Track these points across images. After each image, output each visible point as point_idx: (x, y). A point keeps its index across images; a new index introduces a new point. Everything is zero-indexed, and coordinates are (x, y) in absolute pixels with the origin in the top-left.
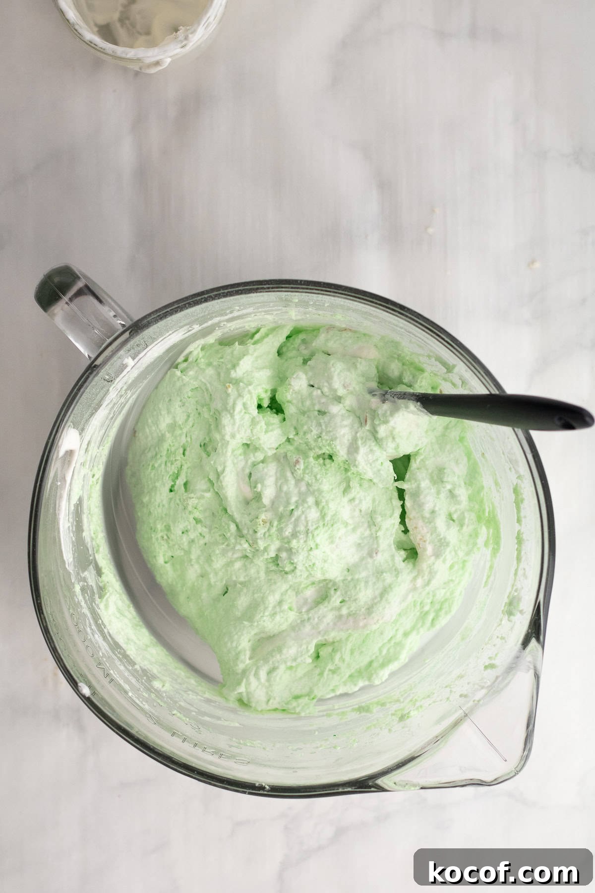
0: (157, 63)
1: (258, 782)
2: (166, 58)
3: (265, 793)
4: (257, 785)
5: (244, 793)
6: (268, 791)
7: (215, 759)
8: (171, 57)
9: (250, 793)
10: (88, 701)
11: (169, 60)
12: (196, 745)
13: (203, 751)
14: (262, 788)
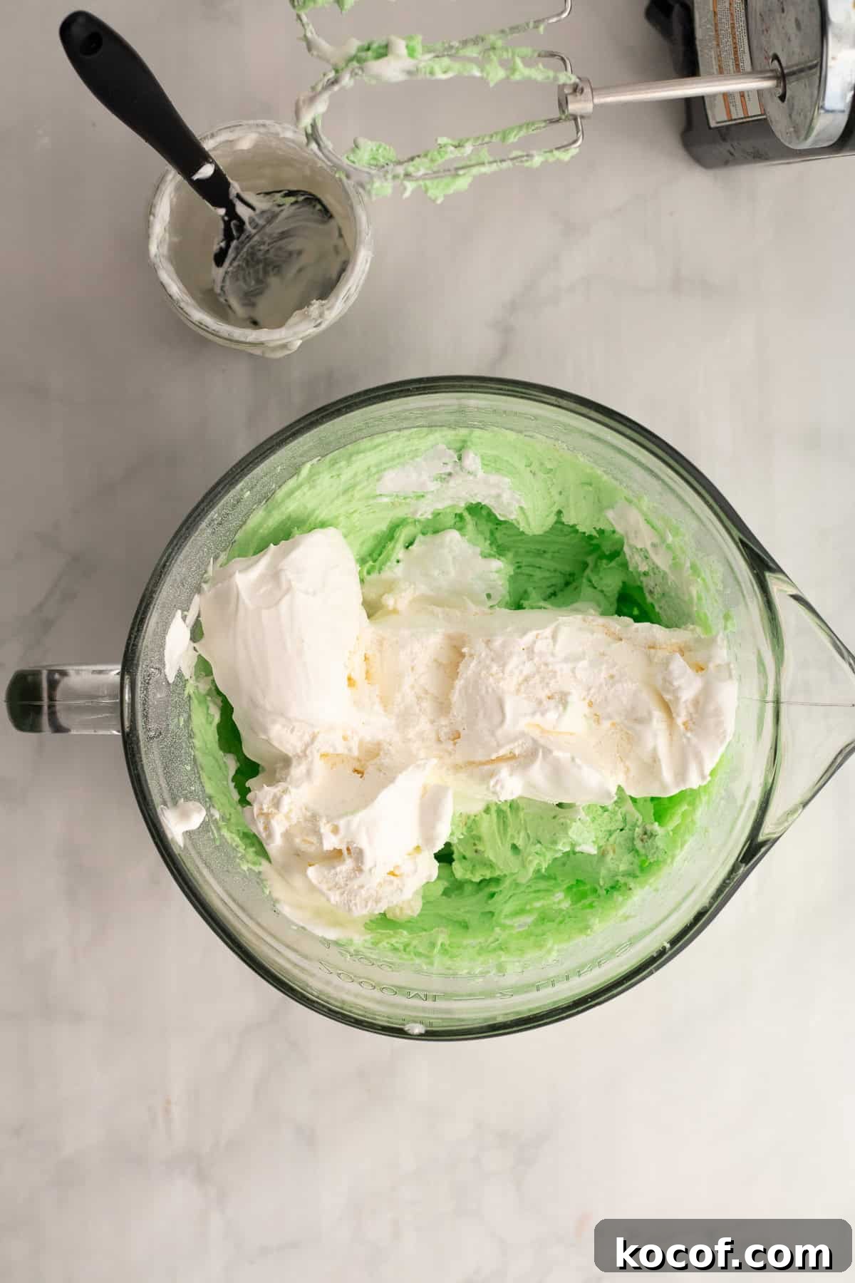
0: (284, 346)
1: (653, 952)
2: (296, 340)
3: (670, 953)
4: (655, 955)
5: (651, 973)
6: (671, 949)
7: (597, 971)
8: (301, 339)
9: (657, 968)
10: (431, 1035)
11: (299, 343)
12: (568, 978)
13: (580, 975)
14: (662, 952)
